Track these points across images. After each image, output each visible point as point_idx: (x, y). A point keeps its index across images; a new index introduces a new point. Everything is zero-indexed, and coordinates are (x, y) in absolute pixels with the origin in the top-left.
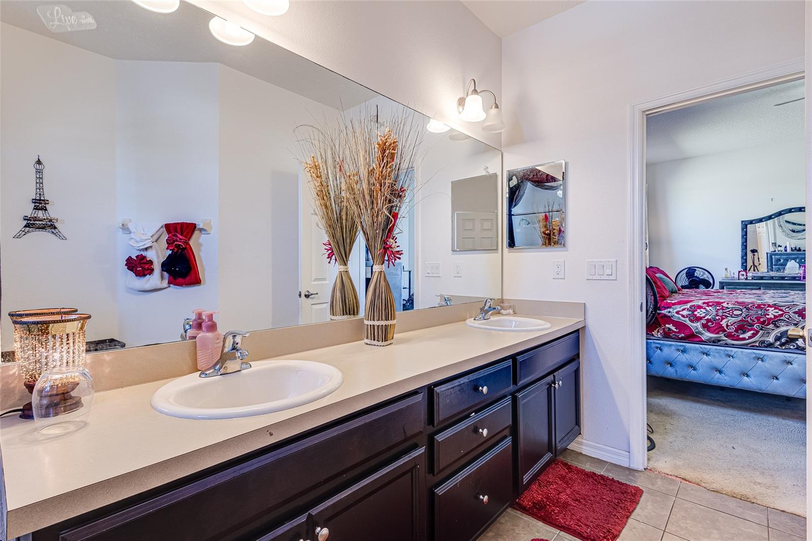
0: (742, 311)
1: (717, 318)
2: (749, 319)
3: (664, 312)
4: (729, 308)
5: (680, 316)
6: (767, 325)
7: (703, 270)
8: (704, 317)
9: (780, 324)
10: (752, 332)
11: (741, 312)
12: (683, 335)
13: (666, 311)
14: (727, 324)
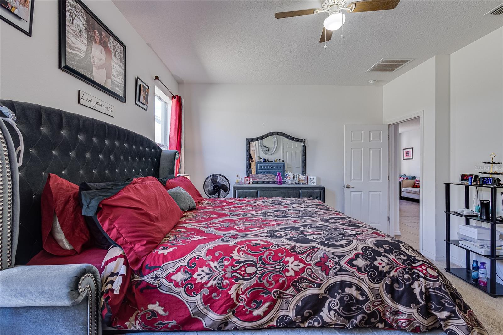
0: (256, 267)
1: (225, 282)
2: (265, 281)
3: (147, 278)
4: (240, 263)
5: (171, 284)
6: (286, 290)
7: (223, 177)
8: (207, 283)
9: (302, 285)
10: (268, 304)
11: (255, 269)
12: (174, 322)
13: (151, 275)
14: (237, 292)
